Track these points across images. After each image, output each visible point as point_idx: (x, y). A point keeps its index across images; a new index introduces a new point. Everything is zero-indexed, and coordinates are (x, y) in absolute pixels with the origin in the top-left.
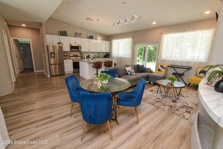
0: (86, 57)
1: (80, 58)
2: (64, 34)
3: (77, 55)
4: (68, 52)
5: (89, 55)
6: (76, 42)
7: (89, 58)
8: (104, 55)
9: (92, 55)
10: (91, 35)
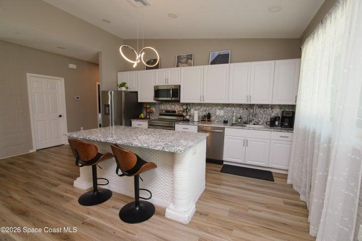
0: (196, 119)
3: (175, 112)
5: (209, 114)
6: (167, 80)
7: (208, 121)
8: (273, 115)
9: (220, 113)
10: (222, 52)
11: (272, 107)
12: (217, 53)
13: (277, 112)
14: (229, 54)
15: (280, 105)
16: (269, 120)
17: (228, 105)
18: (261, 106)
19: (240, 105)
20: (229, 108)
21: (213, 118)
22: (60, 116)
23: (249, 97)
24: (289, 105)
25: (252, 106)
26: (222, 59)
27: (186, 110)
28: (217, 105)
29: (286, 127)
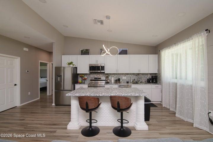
0: (113, 82)
1: (104, 82)
2: (85, 52)
3: (100, 78)
4: (86, 74)
5: (119, 78)
6: (97, 61)
7: (119, 82)
8: (148, 78)
9: (124, 78)
10: (124, 49)
11: (147, 74)
12: (121, 49)
13: (149, 77)
14: (127, 50)
15: (150, 73)
16: (146, 80)
17: (128, 74)
18: (143, 74)
19: (133, 74)
20: (129, 75)
21: (121, 81)
22: (15, 85)
23: (139, 70)
24: (153, 73)
25: (139, 74)
26: (124, 52)
27: (107, 77)
28: (123, 74)
29: (155, 83)
